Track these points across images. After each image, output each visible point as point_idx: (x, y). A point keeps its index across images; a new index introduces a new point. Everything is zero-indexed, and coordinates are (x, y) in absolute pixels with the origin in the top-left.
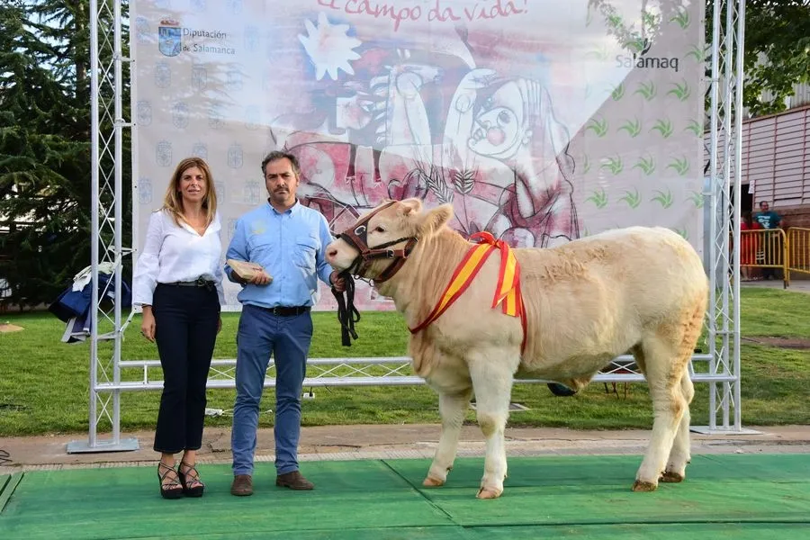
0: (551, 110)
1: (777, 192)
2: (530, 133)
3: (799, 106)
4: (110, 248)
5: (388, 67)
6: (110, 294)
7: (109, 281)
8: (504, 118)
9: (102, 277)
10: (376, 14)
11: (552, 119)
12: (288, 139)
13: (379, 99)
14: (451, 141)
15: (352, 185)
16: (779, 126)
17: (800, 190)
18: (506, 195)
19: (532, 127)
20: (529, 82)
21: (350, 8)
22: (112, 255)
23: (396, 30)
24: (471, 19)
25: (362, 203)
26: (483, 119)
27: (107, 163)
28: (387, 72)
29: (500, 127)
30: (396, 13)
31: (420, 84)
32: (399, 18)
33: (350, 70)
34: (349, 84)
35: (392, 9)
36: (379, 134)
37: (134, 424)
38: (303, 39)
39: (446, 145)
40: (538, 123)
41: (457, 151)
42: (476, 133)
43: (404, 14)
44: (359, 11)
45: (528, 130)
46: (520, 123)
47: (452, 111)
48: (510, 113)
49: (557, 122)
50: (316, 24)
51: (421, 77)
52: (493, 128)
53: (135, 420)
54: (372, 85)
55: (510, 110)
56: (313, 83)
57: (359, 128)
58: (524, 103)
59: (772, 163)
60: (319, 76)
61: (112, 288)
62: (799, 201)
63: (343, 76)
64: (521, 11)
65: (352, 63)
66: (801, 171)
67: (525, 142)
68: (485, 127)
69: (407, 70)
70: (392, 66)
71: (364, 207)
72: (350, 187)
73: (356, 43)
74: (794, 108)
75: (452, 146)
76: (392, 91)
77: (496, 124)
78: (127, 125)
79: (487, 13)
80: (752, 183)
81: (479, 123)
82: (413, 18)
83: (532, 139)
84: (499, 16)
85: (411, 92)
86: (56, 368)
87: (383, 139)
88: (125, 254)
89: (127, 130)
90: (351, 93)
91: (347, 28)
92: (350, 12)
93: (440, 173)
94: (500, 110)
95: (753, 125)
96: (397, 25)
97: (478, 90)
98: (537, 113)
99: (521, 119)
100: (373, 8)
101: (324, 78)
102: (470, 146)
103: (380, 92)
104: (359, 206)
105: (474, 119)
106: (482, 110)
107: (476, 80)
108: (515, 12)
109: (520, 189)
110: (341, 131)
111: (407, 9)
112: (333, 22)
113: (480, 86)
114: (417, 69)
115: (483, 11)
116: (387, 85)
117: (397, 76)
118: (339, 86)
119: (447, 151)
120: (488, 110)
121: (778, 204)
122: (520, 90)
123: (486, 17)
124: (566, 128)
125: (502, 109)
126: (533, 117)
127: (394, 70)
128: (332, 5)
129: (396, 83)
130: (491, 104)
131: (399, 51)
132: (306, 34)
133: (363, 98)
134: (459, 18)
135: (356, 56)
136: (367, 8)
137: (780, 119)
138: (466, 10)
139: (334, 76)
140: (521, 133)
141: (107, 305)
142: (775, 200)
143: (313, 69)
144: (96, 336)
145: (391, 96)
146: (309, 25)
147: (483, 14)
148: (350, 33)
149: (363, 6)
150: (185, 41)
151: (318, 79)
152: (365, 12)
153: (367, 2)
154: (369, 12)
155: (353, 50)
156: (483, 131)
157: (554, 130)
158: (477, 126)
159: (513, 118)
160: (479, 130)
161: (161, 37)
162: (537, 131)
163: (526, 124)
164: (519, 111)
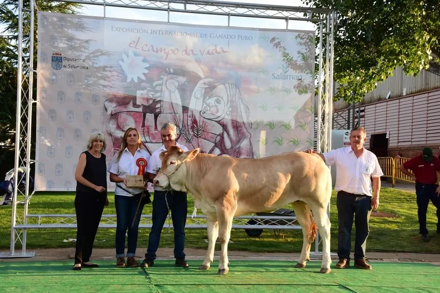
0: (241, 98)
1: (400, 138)
2: (230, 109)
3: (410, 94)
4: (24, 160)
5: (162, 77)
6: (23, 182)
7: (23, 176)
8: (218, 101)
9: (20, 174)
10: (157, 51)
11: (241, 103)
12: (113, 109)
13: (157, 92)
14: (192, 112)
15: (143, 132)
16: (401, 104)
17: (410, 137)
18: (218, 138)
19: (232, 106)
20: (230, 85)
21: (144, 49)
22: (25, 163)
23: (166, 59)
24: (202, 55)
25: (148, 140)
26: (208, 101)
27: (24, 120)
28: (162, 79)
29: (216, 106)
30: (166, 51)
31: (178, 85)
32: (168, 54)
33: (143, 78)
34: (143, 84)
35: (164, 50)
36: (157, 108)
37: (35, 246)
38: (121, 62)
39: (190, 114)
40: (234, 104)
41: (195, 117)
42: (205, 109)
43: (170, 52)
44: (149, 50)
45: (229, 108)
46: (226, 104)
47: (193, 97)
48: (221, 99)
49: (244, 104)
50: (127, 56)
51: (178, 82)
52: (212, 106)
53: (37, 244)
54: (154, 84)
56: (126, 84)
57: (147, 105)
58: (228, 95)
59: (397, 123)
60: (129, 80)
61: (25, 179)
62: (410, 143)
63: (140, 80)
64: (226, 52)
65: (144, 74)
66: (411, 127)
67: (228, 113)
68: (209, 106)
69: (171, 78)
70: (164, 76)
71: (149, 142)
72: (142, 133)
73: (147, 65)
74: (408, 95)
75: (192, 114)
76: (164, 88)
77: (214, 104)
78: (35, 102)
79: (210, 52)
80: (388, 133)
81: (206, 103)
82: (175, 54)
83: (231, 112)
84: (216, 54)
85: (173, 89)
86: (6, 219)
87: (159, 110)
88: (31, 163)
89: (34, 105)
90: (143, 89)
91: (142, 58)
92: (144, 51)
93: (187, 127)
94: (216, 98)
95: (389, 103)
96: (167, 56)
97: (205, 88)
98: (234, 100)
99: (226, 102)
100: (155, 49)
101: (131, 81)
102: (201, 114)
103: (158, 88)
104: (147, 142)
105: (203, 102)
106: (208, 98)
107: (205, 84)
108: (224, 52)
109: (225, 135)
110: (139, 106)
111: (172, 50)
112: (136, 54)
113: (207, 86)
114: (176, 78)
115: (208, 51)
116: (161, 85)
117: (166, 81)
118: (139, 85)
119: (190, 117)
120: (210, 98)
121: (400, 144)
122: (226, 88)
123: (209, 54)
124: (247, 107)
126: (232, 101)
127: (165, 78)
128: (135, 47)
129: (166, 84)
130: (212, 95)
131: (167, 69)
132: (123, 60)
133: (149, 91)
134: (196, 55)
135: (146, 71)
136: (153, 48)
137: (401, 100)
138: (200, 51)
139: (136, 81)
140: (226, 109)
141: (22, 187)
142: (399, 142)
143: (125, 78)
144: (16, 202)
145: (163, 90)
146: (124, 57)
147: (208, 53)
148: (144, 61)
149: (151, 48)
150: (64, 63)
151: (128, 82)
152: (151, 51)
153: (152, 46)
154: (153, 51)
155: (145, 68)
156: (208, 108)
157: (242, 108)
158: (205, 105)
159: (222, 102)
160: (206, 107)
161: (53, 61)
162: (234, 108)
163: (229, 104)
164: (225, 99)
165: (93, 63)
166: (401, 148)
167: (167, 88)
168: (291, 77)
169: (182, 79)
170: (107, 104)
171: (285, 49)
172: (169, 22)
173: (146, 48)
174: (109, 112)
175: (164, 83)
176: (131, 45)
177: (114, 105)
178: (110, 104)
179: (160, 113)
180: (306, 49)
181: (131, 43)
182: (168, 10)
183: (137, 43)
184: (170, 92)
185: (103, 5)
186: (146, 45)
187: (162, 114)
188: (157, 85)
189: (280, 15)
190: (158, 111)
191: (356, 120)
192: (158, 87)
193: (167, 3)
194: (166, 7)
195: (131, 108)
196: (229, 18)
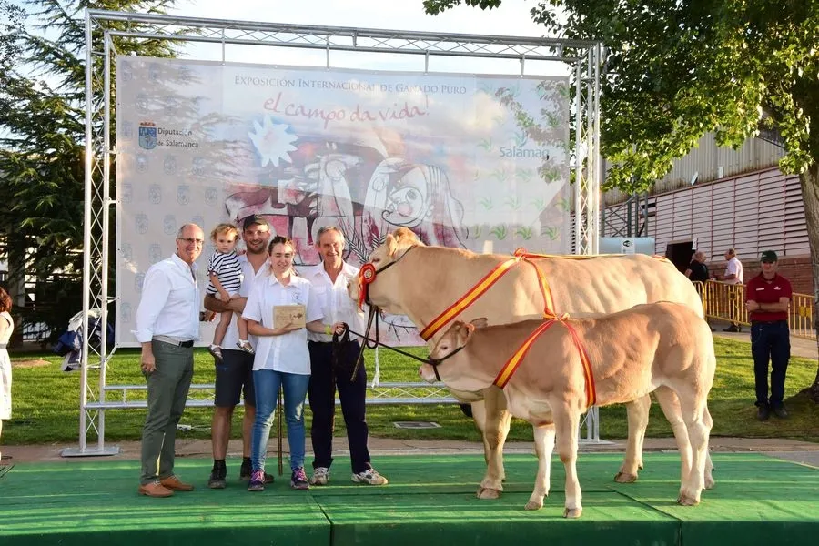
0: (449, 189)
1: (714, 249)
2: (432, 208)
3: (729, 176)
4: (98, 297)
5: (319, 156)
6: (97, 333)
7: (96, 324)
8: (412, 195)
9: (92, 320)
10: (310, 116)
11: (449, 196)
12: (240, 212)
13: (312, 181)
14: (370, 213)
16: (715, 192)
19: (434, 203)
20: (431, 168)
21: (288, 112)
22: (99, 302)
23: (325, 128)
24: (384, 119)
26: (394, 196)
27: (97, 232)
28: (318, 161)
29: (408, 203)
30: (326, 115)
31: (344, 169)
32: (327, 119)
33: (289, 160)
34: (288, 169)
35: (322, 112)
36: (311, 209)
37: (120, 436)
38: (251, 135)
39: (365, 216)
40: (438, 199)
41: (374, 222)
42: (390, 207)
43: (332, 116)
44: (296, 114)
45: (430, 205)
46: (424, 200)
47: (369, 188)
48: (416, 191)
49: (454, 200)
50: (262, 124)
51: (345, 164)
52: (402, 203)
53: (121, 433)
54: (306, 169)
55: (415, 188)
56: (259, 169)
57: (295, 203)
58: (427, 184)
59: (710, 223)
60: (265, 163)
61: (99, 328)
63: (283, 163)
64: (424, 113)
65: (289, 153)
66: (732, 231)
67: (429, 214)
68: (396, 202)
69: (334, 159)
70: (322, 155)
71: (299, 265)
73: (294, 138)
74: (726, 177)
75: (370, 218)
76: (322, 174)
77: (404, 200)
78: (114, 202)
79: (397, 115)
80: (695, 240)
81: (392, 199)
82: (339, 119)
83: (434, 211)
84: (407, 117)
85: (338, 175)
86: (69, 394)
87: (315, 212)
88: (110, 301)
89: (113, 206)
90: (289, 177)
91: (287, 127)
92: (288, 114)
95: (695, 191)
96: (326, 123)
97: (390, 174)
98: (438, 192)
99: (425, 197)
100: (307, 112)
101: (268, 164)
102: (385, 217)
103: (312, 176)
105: (387, 197)
106: (394, 190)
107: (389, 166)
108: (419, 114)
110: (282, 206)
111: (334, 112)
112: (276, 122)
113: (392, 171)
114: (341, 158)
115: (394, 113)
116: (318, 170)
117: (326, 164)
118: (281, 173)
119: (366, 221)
120: (398, 189)
121: (715, 259)
122: (424, 173)
123: (395, 118)
124: (460, 204)
125: (409, 189)
126: (434, 194)
127: (324, 159)
128: (275, 110)
129: (325, 169)
130: (401, 185)
131: (327, 144)
132: (254, 132)
133: (298, 180)
134: (374, 119)
135: (294, 148)
136: (302, 111)
137: (716, 186)
138: (380, 113)
139: (276, 164)
140: (426, 207)
141: (95, 341)
142: (713, 256)
143: (259, 158)
144: (86, 366)
145: (322, 178)
146: (257, 125)
147: (394, 116)
148: (289, 131)
149: (299, 110)
150: (159, 137)
151: (263, 166)
152: (301, 115)
153: (302, 107)
154: (304, 114)
155: (291, 143)
156: (395, 205)
157: (452, 205)
158: (390, 202)
159: (418, 196)
160: (392, 205)
161: (141, 135)
162: (438, 206)
163: (430, 199)
164: (424, 191)
165: (207, 135)
166: (716, 265)
167: (327, 175)
168: (531, 153)
169: (352, 160)
170: (230, 203)
171: (520, 106)
172: (328, 67)
173: (292, 111)
174: (234, 216)
175: (323, 167)
176: (268, 106)
177: (241, 204)
178: (235, 203)
179: (316, 216)
180: (555, 107)
181: (267, 103)
182: (328, 47)
183: (277, 103)
184: (333, 181)
185: (221, 42)
186: (293, 106)
187: (319, 218)
188: (310, 171)
189: (510, 52)
190: (313, 212)
191: (643, 221)
192: (313, 173)
193: (324, 37)
194: (325, 43)
195: (268, 208)
196: (427, 58)
